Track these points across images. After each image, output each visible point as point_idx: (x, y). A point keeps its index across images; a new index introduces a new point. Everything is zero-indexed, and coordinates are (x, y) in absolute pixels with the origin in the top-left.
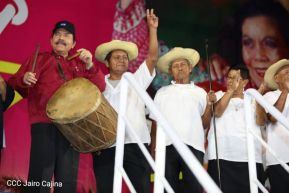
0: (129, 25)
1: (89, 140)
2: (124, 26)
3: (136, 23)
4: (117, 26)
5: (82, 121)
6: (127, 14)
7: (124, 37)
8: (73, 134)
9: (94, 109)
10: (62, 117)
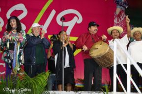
0: (120, 20)
1: (106, 63)
2: (118, 21)
3: (122, 19)
4: (115, 21)
5: (103, 56)
6: (119, 16)
7: (118, 25)
8: (100, 61)
9: (107, 51)
10: (95, 55)
